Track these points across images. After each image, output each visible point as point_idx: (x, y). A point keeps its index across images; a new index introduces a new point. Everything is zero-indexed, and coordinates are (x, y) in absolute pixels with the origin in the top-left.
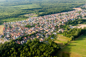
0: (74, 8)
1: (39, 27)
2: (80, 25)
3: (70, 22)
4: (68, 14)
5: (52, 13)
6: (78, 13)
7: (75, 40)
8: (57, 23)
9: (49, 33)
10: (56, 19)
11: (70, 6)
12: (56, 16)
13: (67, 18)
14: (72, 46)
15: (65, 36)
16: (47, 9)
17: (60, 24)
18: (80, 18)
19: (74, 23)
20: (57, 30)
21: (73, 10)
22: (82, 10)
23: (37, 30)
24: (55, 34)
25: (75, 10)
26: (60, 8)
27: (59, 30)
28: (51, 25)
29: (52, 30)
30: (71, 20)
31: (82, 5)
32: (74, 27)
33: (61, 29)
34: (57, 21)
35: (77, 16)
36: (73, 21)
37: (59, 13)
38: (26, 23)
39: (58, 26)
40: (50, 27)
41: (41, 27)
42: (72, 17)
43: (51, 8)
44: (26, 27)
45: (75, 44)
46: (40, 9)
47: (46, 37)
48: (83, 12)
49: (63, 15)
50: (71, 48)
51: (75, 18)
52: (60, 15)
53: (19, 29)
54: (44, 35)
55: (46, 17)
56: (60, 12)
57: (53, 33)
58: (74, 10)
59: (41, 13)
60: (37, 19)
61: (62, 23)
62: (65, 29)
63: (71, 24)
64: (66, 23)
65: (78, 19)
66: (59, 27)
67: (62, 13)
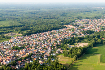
0: (65, 26)
1: (32, 48)
2: (78, 43)
3: (66, 41)
4: (60, 33)
5: (40, 32)
6: (71, 31)
7: (78, 59)
8: (51, 42)
9: (46, 54)
10: (48, 38)
11: (59, 23)
12: (46, 35)
13: (60, 37)
14: (78, 65)
15: (67, 56)
16: (31, 26)
17: (56, 44)
18: (75, 36)
19: (71, 41)
20: (55, 51)
21: (64, 27)
22: (74, 27)
23: (30, 52)
24: (54, 54)
25: (67, 28)
26: (48, 25)
27: (58, 50)
28: (45, 45)
29: (49, 51)
30: (66, 38)
32: (72, 46)
33: (59, 49)
34: (51, 41)
35: (72, 34)
36: (69, 40)
37: (49, 31)
38: (11, 44)
39: (54, 45)
40: (45, 48)
41: (33, 48)
42: (66, 35)
43: (36, 25)
44: (14, 49)
45: (80, 63)
46: (22, 26)
47: (45, 59)
48: (76, 29)
49: (54, 33)
50: (78, 68)
51: (70, 36)
52: (52, 34)
53: (5, 52)
54: (41, 57)
55: (35, 37)
56: (49, 29)
57: (52, 54)
58: (65, 27)
59: (25, 32)
60: (24, 39)
61: (58, 42)
62: (64, 49)
63: (68, 43)
64: (62, 42)
65: (73, 37)
66: (55, 47)
67: (52, 31)
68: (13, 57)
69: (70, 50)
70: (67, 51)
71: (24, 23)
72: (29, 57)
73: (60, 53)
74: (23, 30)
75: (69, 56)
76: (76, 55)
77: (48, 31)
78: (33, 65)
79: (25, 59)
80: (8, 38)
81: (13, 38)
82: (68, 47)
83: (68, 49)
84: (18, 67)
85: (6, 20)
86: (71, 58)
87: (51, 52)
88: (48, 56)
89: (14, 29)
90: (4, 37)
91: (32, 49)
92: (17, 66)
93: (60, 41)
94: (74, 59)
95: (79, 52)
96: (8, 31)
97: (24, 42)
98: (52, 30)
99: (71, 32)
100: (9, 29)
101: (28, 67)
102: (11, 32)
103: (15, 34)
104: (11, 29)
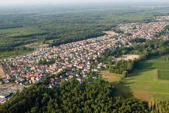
0: (104, 32)
1: (64, 62)
2: (126, 55)
3: (109, 53)
4: (99, 41)
5: (71, 41)
6: (114, 39)
7: (129, 76)
8: (89, 54)
9: (85, 70)
10: (84, 49)
11: (96, 29)
12: (81, 45)
13: (101, 47)
14: (129, 83)
15: (113, 72)
16: (59, 34)
17: (95, 56)
18: (120, 46)
19: (115, 53)
20: (96, 65)
21: (103, 35)
22: (117, 34)
23: (63, 67)
24: (95, 70)
25: (107, 35)
26: (81, 32)
28: (82, 59)
29: (88, 66)
30: (108, 49)
31: (114, 26)
32: (119, 59)
33: (101, 64)
35: (116, 44)
36: (113, 51)
37: (84, 39)
38: (36, 58)
39: (94, 59)
40: (81, 62)
41: (66, 62)
42: (108, 45)
43: (64, 32)
44: (41, 64)
45: (132, 81)
46: (45, 34)
47: (84, 76)
48: (121, 36)
49: (91, 42)
50: (129, 86)
51: (113, 46)
52: (88, 43)
53: (30, 68)
54: (79, 74)
55: (66, 48)
56: (84, 37)
57: (92, 70)
58: (105, 34)
59: (51, 41)
60: (52, 51)
61: (99, 54)
62: (107, 64)
63: (113, 55)
64: (103, 54)
65: (118, 47)
66: (96, 61)
67: (88, 40)
68: (43, 74)
69: (117, 64)
70: (113, 65)
71: (47, 29)
72: (64, 74)
73: (103, 68)
74: (47, 39)
75: (117, 73)
76: (125, 70)
77: (82, 39)
78: (72, 84)
79: (59, 76)
80: (31, 50)
81: (37, 49)
82: (113, 60)
83: (113, 63)
84: (52, 86)
85: (22, 27)
86: (118, 75)
87: (91, 68)
88: (88, 72)
89: (36, 38)
90: (25, 49)
91: (64, 64)
92: (50, 85)
93: (101, 52)
94: (123, 76)
95: (129, 66)
96: (28, 41)
97: (53, 54)
98: (87, 38)
99: (114, 41)
100: (30, 38)
101: (64, 85)
102: (33, 42)
103: (38, 45)
104: (32, 38)
